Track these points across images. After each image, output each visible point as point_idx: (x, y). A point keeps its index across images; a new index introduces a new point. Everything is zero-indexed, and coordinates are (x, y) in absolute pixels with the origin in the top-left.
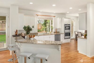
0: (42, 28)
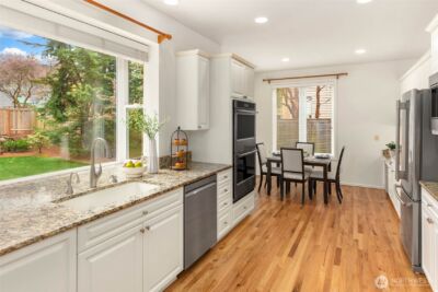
0: (35, 128)
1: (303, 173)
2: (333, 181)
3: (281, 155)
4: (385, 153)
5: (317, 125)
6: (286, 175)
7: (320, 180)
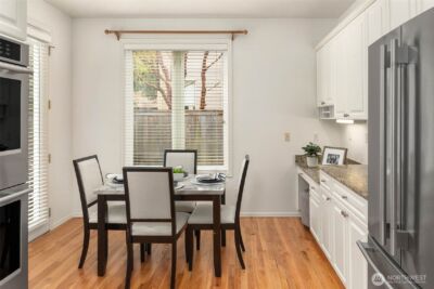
1: (173, 221)
2: (229, 226)
3: (124, 182)
4: (299, 160)
5: (203, 120)
6: (138, 230)
7: (206, 227)
